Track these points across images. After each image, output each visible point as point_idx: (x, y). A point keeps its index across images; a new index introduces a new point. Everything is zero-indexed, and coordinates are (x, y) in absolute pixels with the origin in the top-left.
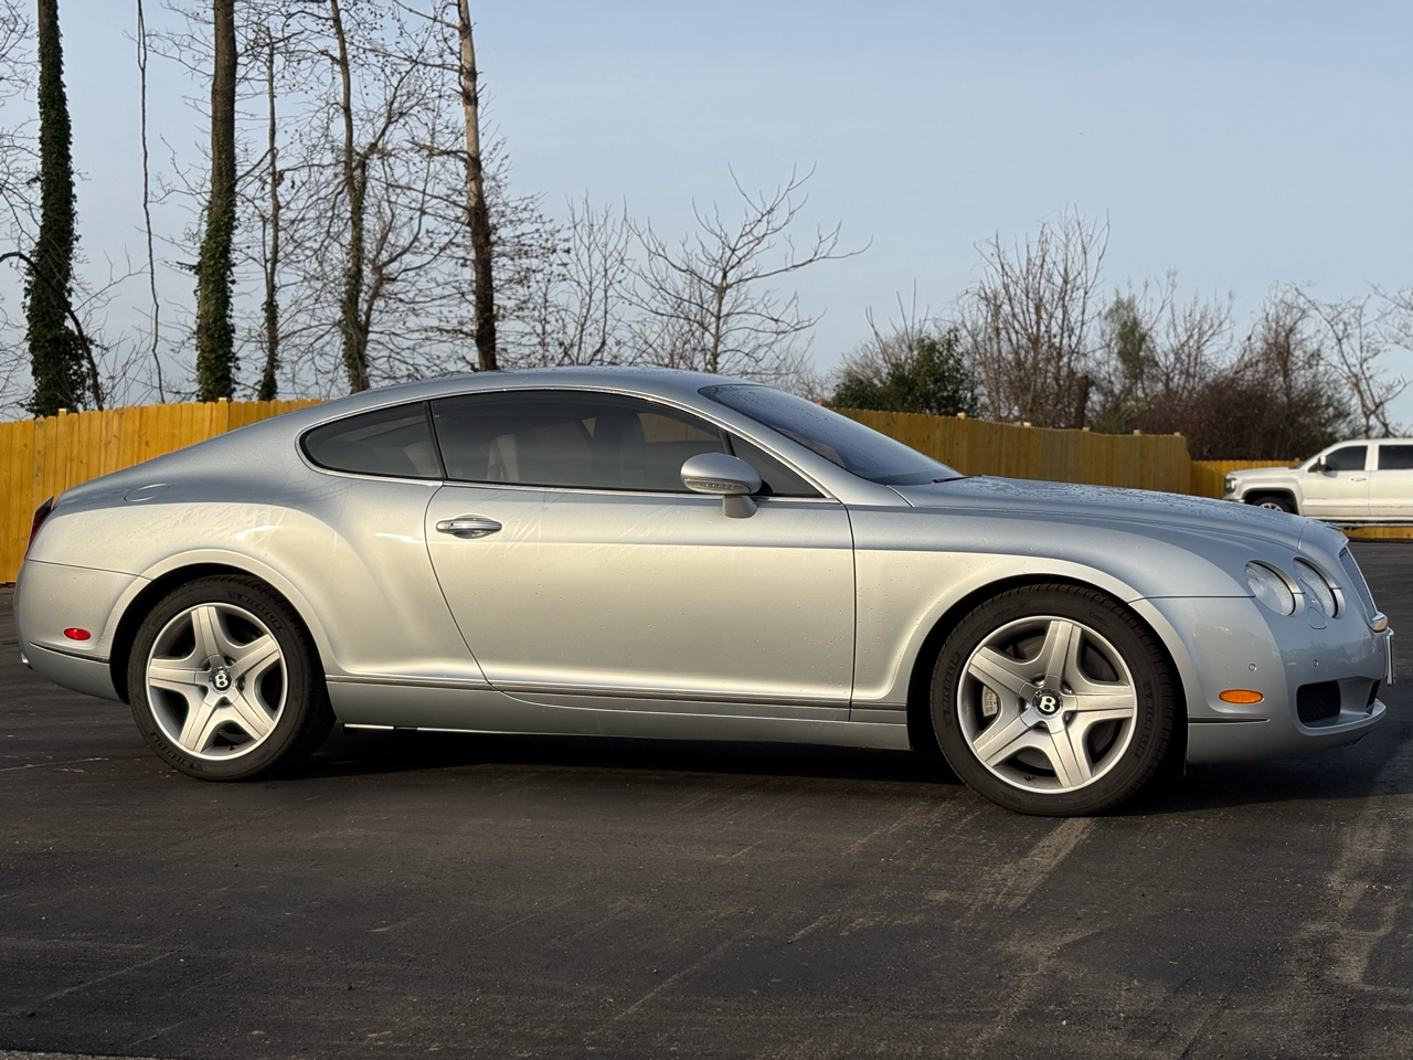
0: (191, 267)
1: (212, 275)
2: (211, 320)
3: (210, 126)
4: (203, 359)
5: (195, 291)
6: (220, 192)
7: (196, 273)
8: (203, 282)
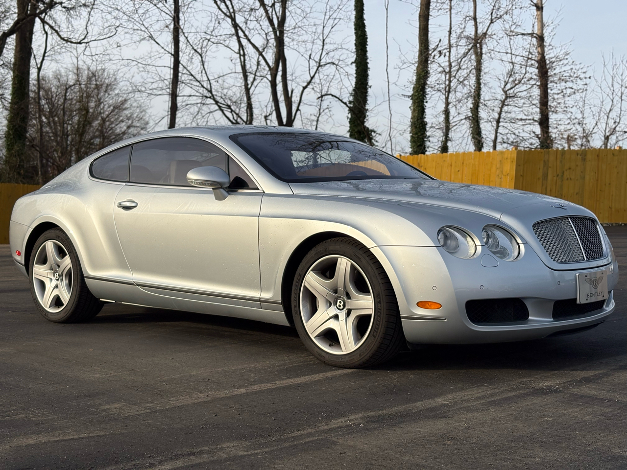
0: (409, 97)
1: (417, 99)
2: (416, 120)
3: (418, 32)
4: (412, 137)
5: (410, 107)
6: (421, 62)
7: (411, 99)
8: (414, 103)
